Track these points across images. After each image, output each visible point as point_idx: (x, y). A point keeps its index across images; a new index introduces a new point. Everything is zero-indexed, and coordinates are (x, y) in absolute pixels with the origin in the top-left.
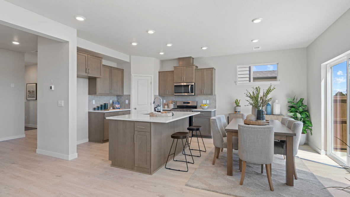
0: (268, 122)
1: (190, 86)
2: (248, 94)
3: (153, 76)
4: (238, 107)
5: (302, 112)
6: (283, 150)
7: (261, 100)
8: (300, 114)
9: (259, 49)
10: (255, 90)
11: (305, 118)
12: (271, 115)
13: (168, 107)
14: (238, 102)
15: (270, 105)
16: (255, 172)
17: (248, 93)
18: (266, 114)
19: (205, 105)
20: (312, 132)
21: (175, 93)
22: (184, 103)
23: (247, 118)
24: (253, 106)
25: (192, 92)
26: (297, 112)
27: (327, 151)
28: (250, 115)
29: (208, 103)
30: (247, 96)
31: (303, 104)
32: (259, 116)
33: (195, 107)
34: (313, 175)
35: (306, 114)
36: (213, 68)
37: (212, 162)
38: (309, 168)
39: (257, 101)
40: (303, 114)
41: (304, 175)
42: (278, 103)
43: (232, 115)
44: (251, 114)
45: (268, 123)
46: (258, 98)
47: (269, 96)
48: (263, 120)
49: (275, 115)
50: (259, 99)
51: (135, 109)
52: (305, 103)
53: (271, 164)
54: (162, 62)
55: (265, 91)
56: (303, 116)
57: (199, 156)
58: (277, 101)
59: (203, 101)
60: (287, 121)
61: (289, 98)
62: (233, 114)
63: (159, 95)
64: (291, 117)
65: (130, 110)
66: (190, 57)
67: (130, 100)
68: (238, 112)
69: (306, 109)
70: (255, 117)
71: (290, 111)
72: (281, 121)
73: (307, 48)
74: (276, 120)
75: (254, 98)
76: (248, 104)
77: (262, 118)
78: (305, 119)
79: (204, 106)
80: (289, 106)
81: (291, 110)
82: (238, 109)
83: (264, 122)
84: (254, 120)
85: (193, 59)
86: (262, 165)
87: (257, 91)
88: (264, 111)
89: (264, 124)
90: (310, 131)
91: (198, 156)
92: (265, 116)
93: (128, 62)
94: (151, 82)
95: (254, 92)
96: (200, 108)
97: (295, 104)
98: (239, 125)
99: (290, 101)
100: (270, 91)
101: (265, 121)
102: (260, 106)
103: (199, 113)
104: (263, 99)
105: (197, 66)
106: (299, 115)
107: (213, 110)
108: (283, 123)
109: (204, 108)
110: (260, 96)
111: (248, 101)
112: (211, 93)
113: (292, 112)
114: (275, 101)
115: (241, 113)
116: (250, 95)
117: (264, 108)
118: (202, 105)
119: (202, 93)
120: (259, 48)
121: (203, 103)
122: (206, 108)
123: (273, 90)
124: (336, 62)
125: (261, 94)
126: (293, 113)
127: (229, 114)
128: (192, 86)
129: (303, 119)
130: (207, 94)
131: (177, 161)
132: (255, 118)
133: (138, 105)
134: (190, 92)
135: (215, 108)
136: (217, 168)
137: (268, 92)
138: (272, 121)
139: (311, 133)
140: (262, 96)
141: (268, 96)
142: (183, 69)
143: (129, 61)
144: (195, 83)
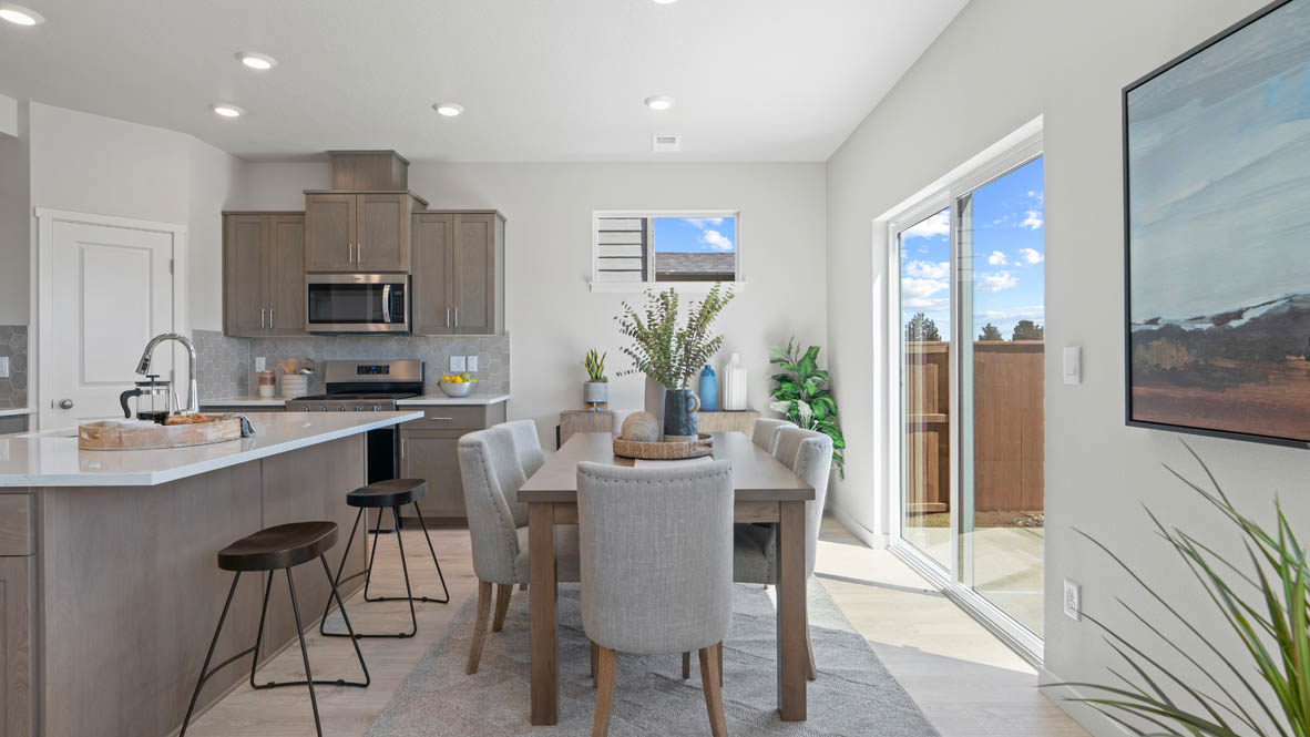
0: (707, 441)
1: (386, 290)
2: (630, 320)
3: (181, 231)
4: (600, 385)
5: (815, 396)
6: (766, 562)
7: (679, 347)
8: (808, 405)
9: (676, 147)
10: (659, 303)
11: (823, 420)
12: (716, 414)
13: (278, 394)
14: (599, 362)
15: (713, 374)
16: (658, 676)
17: (629, 315)
18: (701, 410)
19: (459, 379)
20: (844, 467)
21: (311, 322)
22: (364, 370)
23: (624, 429)
24: (650, 375)
25: (397, 317)
26: (798, 396)
27: (888, 534)
28: (639, 414)
29: (476, 370)
30: (626, 329)
31: (815, 367)
32: (675, 416)
33: (416, 389)
34: (862, 645)
35: (825, 402)
36: (493, 213)
37: (466, 659)
38: (848, 613)
39: (665, 351)
40: (816, 404)
41: (835, 651)
42: (738, 366)
43: (573, 418)
44: (643, 410)
45: (709, 445)
46: (669, 337)
47: (712, 330)
48: (689, 434)
49: (732, 411)
50: (674, 345)
51: (64, 406)
52: (822, 364)
53: (720, 646)
54: (247, 164)
55: (697, 308)
56: (817, 412)
57: (409, 631)
58: (735, 357)
59: (452, 358)
60: (776, 434)
61: (777, 347)
62: (577, 413)
63: (226, 333)
64: (783, 416)
65: (25, 416)
66: (390, 154)
67: (25, 358)
68: (599, 404)
69: (825, 387)
70: (659, 424)
71: (778, 394)
72: (754, 437)
73: (827, 163)
74: (734, 430)
75: (654, 338)
76: (630, 368)
77: (685, 426)
78: (825, 422)
79: (453, 382)
80: (774, 377)
81: (780, 389)
82: (598, 392)
83: (694, 444)
84: (655, 436)
85: (405, 163)
86: (686, 657)
87: (666, 309)
88: (691, 397)
89: (693, 453)
90: (839, 465)
91: (402, 636)
92: (695, 415)
93: (13, 138)
94: (172, 262)
95: (654, 310)
96: (437, 395)
97: (792, 369)
98: (581, 470)
99: (777, 356)
100: (713, 307)
101: (695, 438)
102: (677, 375)
103: (421, 414)
104: (688, 344)
105: (425, 198)
106: (805, 410)
107: (492, 402)
108: (760, 443)
109: (458, 393)
110: (676, 330)
111: (630, 353)
112: (483, 320)
113: (782, 397)
114: (730, 358)
115: (610, 408)
116: (635, 325)
117: (692, 381)
118: (448, 378)
119: (445, 324)
120: (673, 140)
121: (452, 370)
122: (465, 393)
123: (726, 302)
124: (913, 212)
125: (681, 323)
126: (789, 402)
127: (563, 415)
128: (397, 288)
129: (816, 422)
130: (466, 330)
131: (272, 685)
132: (656, 428)
133: (83, 382)
134: (387, 319)
135: (506, 389)
136: (486, 690)
137: (709, 312)
138: (721, 435)
139: (842, 472)
140: (685, 329)
141: (707, 332)
142: (352, 205)
143: (13, 131)
144: (410, 278)
